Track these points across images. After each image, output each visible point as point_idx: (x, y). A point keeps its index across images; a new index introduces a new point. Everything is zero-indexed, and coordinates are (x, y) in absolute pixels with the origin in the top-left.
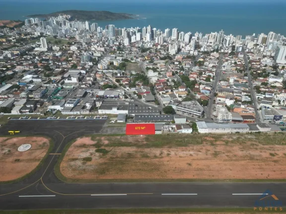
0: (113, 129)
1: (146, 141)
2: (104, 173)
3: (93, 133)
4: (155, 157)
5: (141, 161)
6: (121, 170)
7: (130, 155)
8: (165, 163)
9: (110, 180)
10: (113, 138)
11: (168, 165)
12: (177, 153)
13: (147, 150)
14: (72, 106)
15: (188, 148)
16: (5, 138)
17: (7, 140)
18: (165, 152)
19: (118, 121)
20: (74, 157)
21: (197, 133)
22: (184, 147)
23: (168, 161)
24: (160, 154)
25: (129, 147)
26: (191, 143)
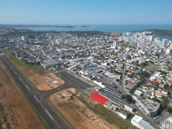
0: (89, 92)
1: (94, 106)
2: (60, 106)
3: (80, 89)
4: (87, 116)
5: (78, 112)
6: (66, 110)
7: (78, 107)
8: (86, 122)
9: (58, 110)
10: (83, 95)
11: (86, 123)
12: (100, 122)
13: (88, 110)
14: (87, 74)
15: (110, 125)
16: (56, 76)
17: (55, 77)
18: (95, 117)
19: (96, 90)
20: (61, 94)
21: (129, 122)
22: (108, 123)
23: (89, 122)
24: (90, 116)
25: (83, 104)
26: (116, 124)
